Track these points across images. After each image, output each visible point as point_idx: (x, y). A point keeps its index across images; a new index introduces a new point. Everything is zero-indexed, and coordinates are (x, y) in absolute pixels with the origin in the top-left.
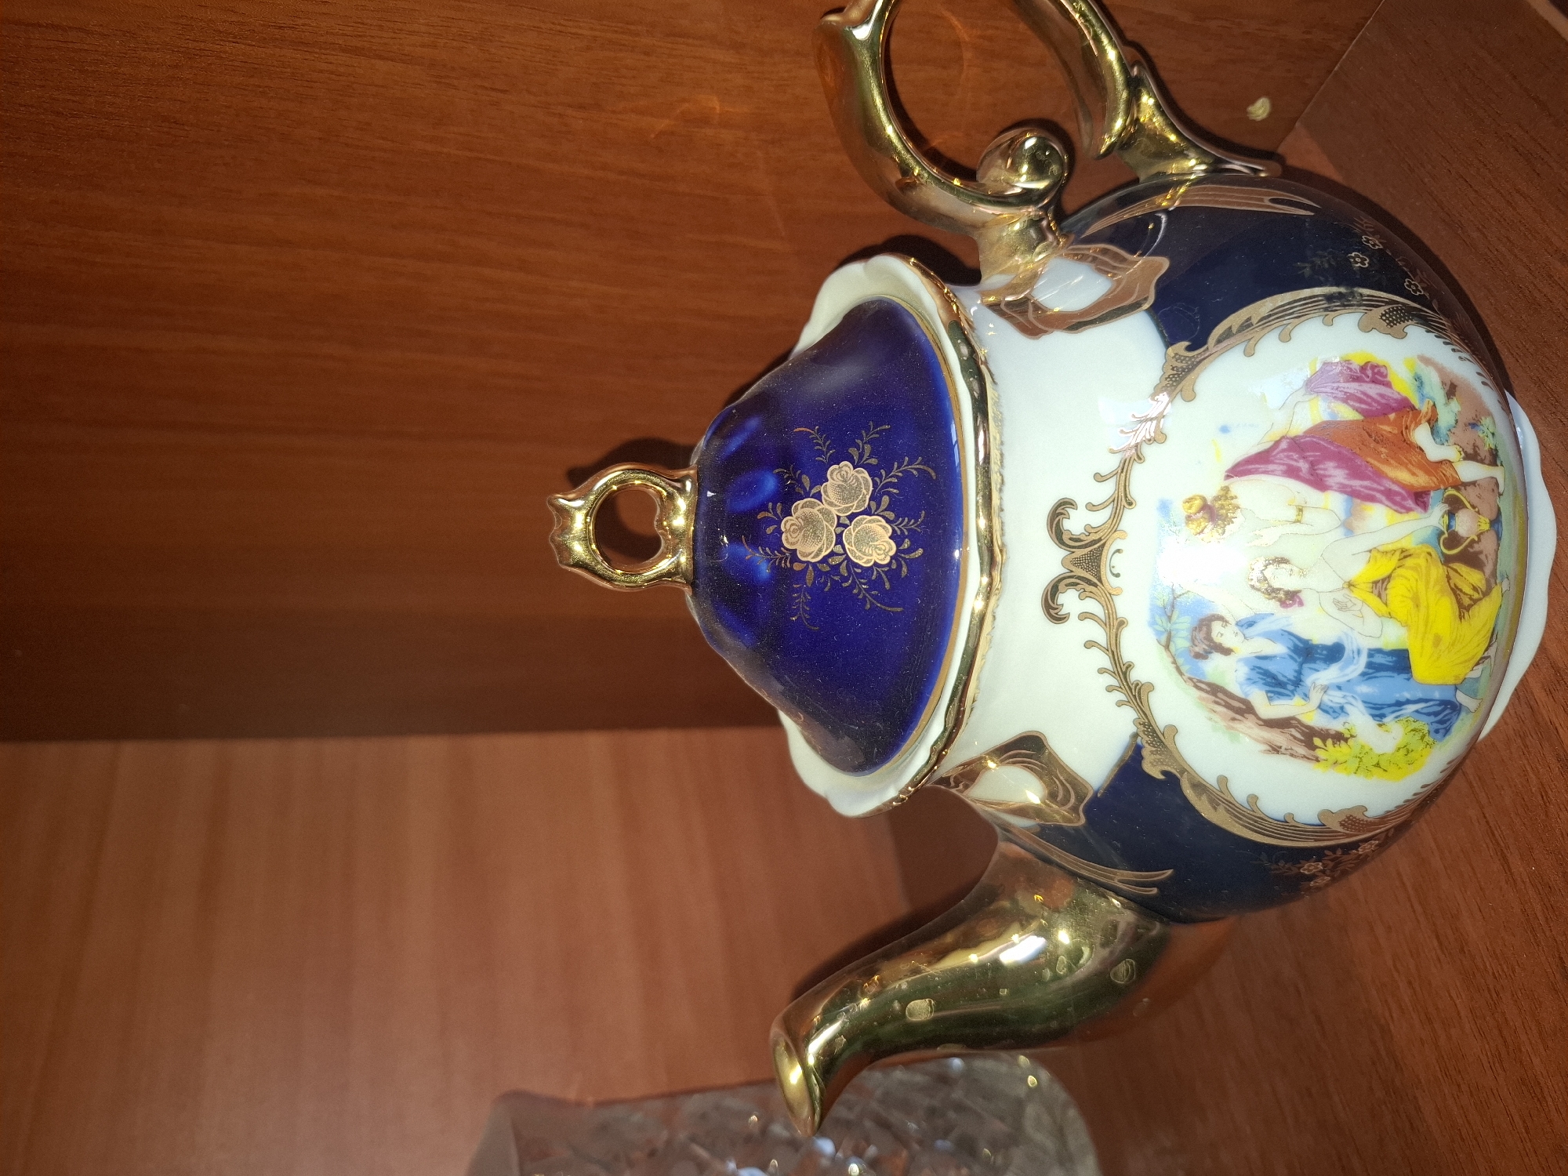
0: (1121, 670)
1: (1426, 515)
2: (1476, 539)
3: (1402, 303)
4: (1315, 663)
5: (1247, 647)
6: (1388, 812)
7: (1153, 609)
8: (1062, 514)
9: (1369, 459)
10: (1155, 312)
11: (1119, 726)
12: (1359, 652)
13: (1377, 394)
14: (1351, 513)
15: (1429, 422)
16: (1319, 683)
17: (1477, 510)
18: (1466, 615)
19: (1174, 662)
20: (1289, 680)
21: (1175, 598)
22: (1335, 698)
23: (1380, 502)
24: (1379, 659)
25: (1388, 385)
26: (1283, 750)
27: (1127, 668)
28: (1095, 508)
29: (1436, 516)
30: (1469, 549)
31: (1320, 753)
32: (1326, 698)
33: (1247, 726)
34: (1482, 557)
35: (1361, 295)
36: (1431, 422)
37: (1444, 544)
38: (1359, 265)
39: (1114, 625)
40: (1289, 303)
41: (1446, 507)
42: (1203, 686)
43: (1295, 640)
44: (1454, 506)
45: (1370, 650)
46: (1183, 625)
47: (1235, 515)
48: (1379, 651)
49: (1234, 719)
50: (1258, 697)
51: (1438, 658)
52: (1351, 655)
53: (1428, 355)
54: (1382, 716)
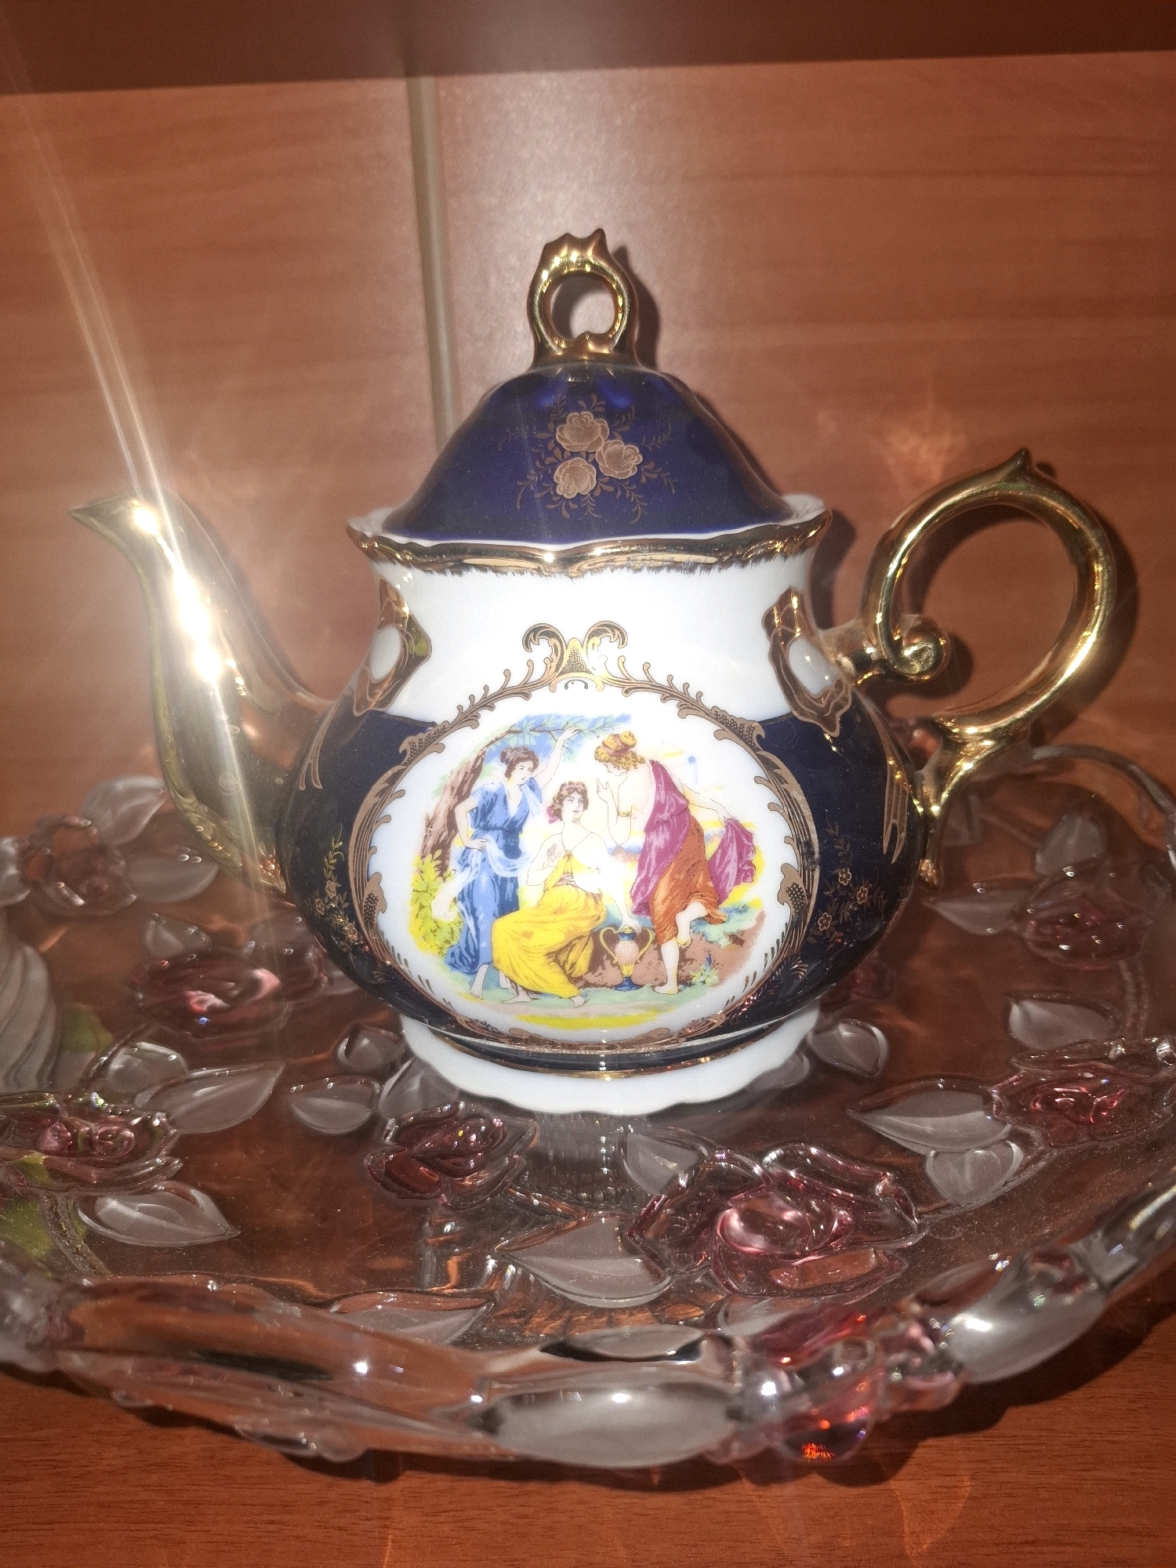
0: (488, 702)
1: (631, 914)
2: (614, 962)
3: (809, 903)
4: (503, 838)
5: (513, 789)
6: (383, 934)
7: (541, 718)
8: (614, 635)
9: (673, 865)
10: (789, 717)
11: (442, 712)
12: (515, 870)
13: (729, 872)
14: (628, 853)
15: (708, 916)
16: (487, 843)
17: (639, 961)
18: (552, 959)
19: (497, 739)
20: (488, 822)
21: (549, 732)
22: (475, 858)
23: (638, 877)
24: (510, 887)
25: (737, 883)
26: (430, 829)
27: (491, 707)
28: (621, 666)
29: (630, 922)
30: (605, 956)
31: (429, 857)
32: (475, 851)
33: (448, 799)
34: (600, 970)
35: (813, 870)
36: (708, 919)
37: (608, 930)
38: (841, 876)
39: (524, 691)
40: (802, 812)
41: (638, 931)
42: (479, 763)
43: (520, 822)
44: (640, 938)
45: (517, 878)
46: (529, 741)
47: (621, 768)
48: (516, 886)
49: (453, 788)
50: (473, 802)
51: (513, 939)
52: (511, 864)
53: (767, 921)
54: (462, 899)
